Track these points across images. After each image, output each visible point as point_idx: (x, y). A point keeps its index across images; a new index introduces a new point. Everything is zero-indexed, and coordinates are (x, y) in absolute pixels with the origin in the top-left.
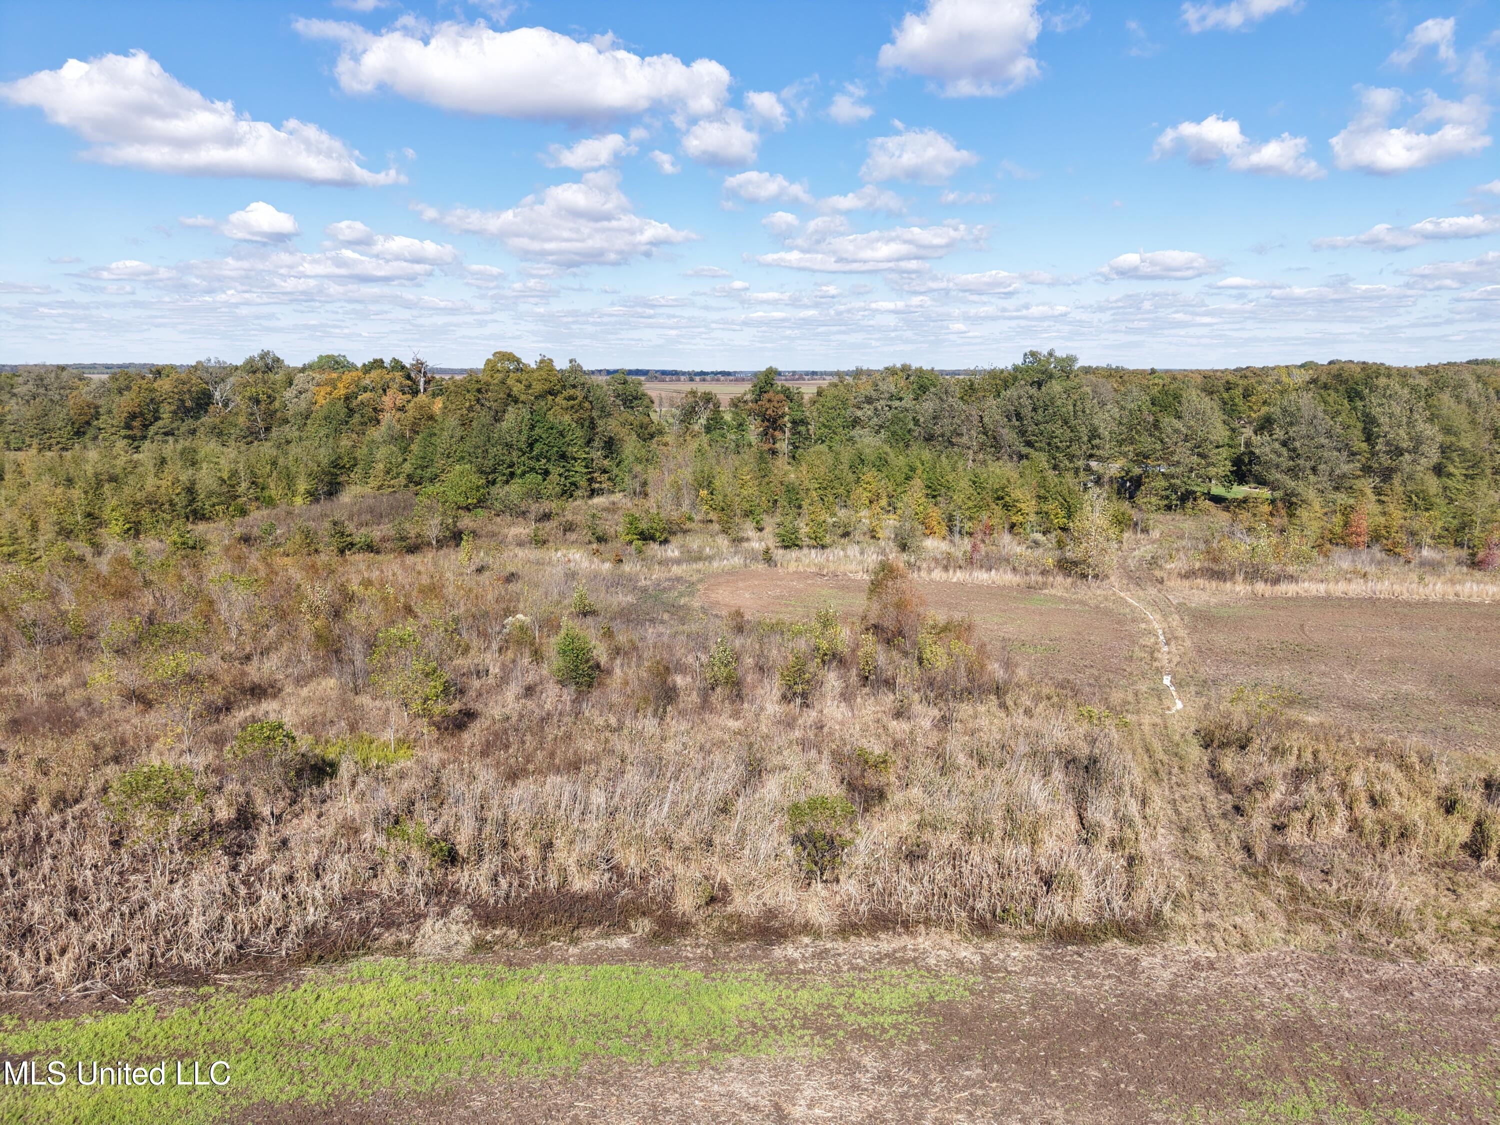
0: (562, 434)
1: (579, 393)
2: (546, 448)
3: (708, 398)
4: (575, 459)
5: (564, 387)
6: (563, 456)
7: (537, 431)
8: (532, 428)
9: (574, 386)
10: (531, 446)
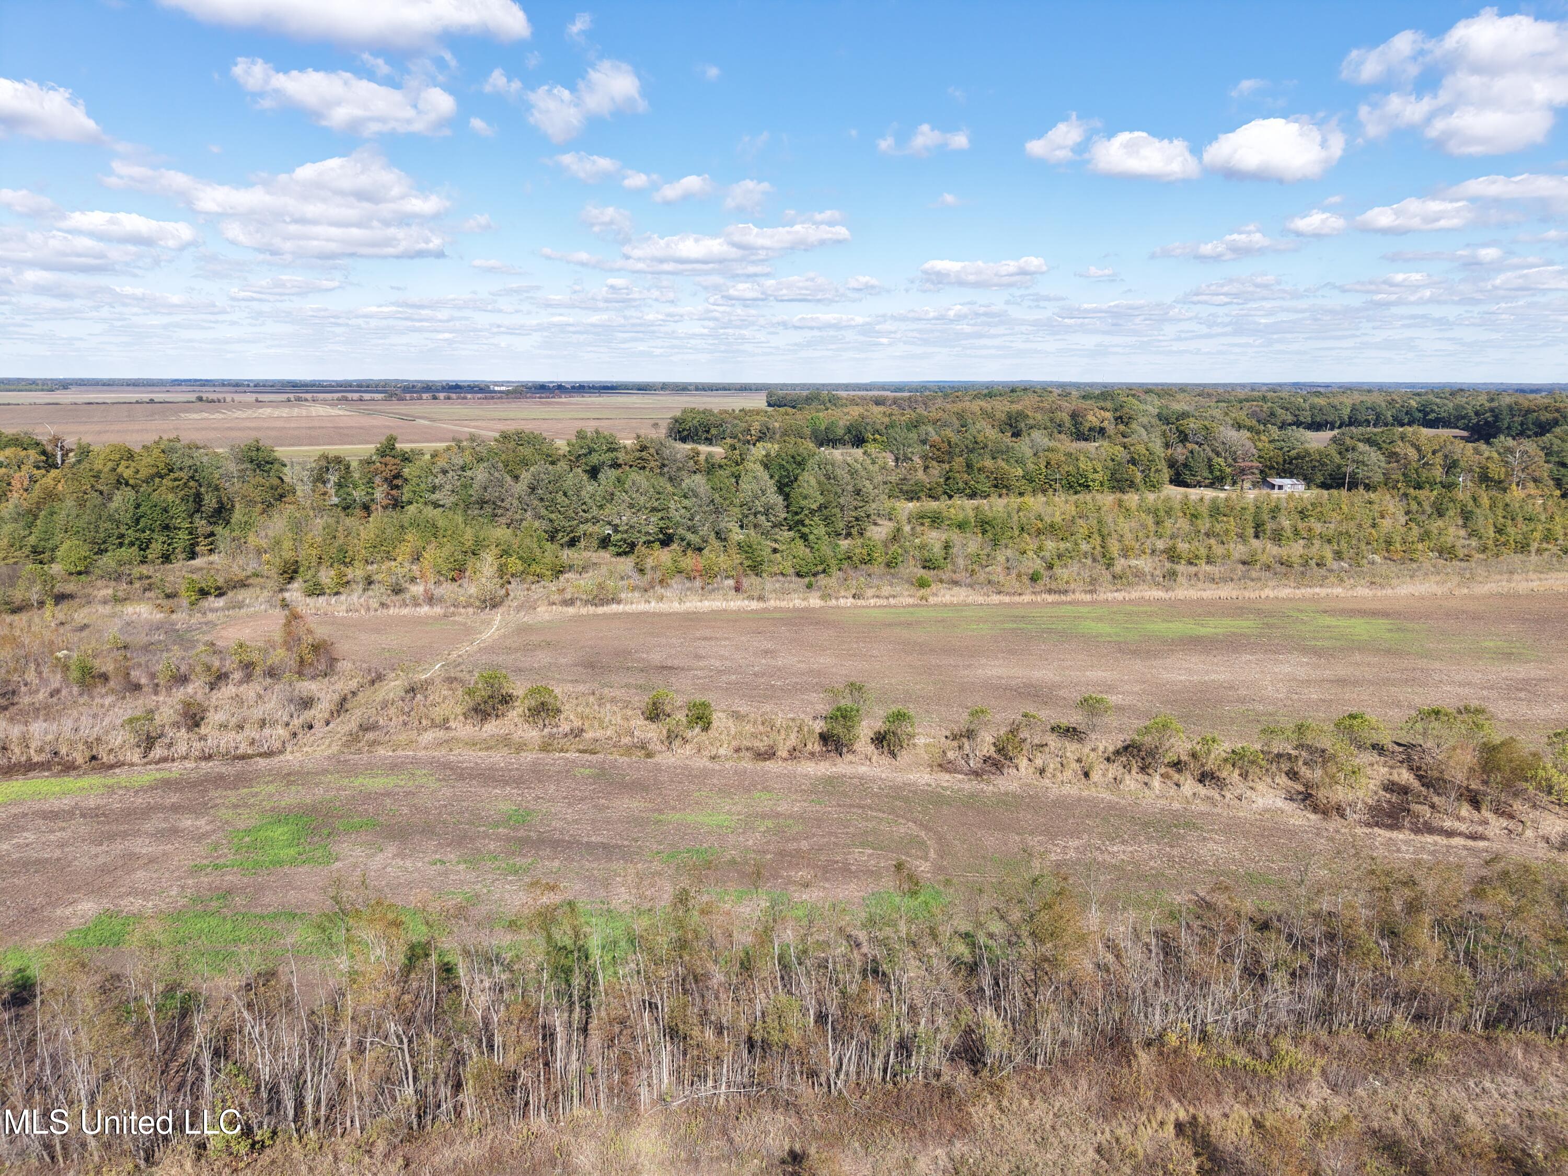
0: (166, 510)
1: (184, 475)
2: (150, 522)
3: (338, 460)
4: (180, 529)
5: (171, 471)
6: (167, 527)
7: (142, 509)
8: (138, 506)
9: (181, 469)
10: (137, 521)
